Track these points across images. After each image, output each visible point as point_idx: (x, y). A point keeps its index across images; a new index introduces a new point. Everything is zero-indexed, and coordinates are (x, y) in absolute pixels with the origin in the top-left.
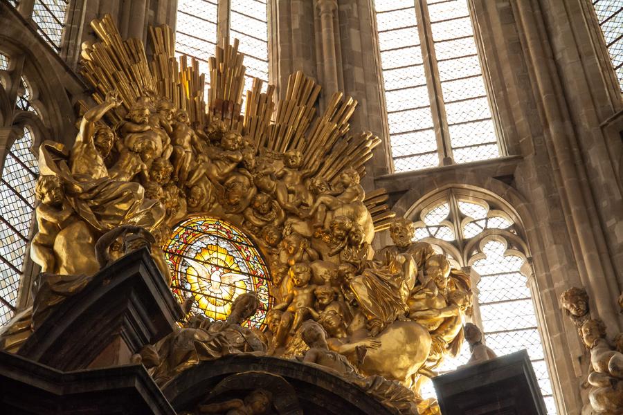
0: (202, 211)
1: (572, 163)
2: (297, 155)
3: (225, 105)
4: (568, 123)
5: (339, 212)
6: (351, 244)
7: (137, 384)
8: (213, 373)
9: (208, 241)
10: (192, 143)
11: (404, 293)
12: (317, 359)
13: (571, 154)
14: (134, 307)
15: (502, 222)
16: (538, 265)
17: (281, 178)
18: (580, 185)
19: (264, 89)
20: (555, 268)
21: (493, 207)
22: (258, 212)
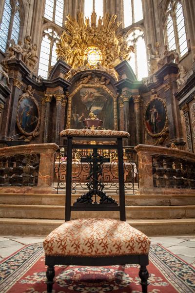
0: (90, 46)
1: (152, 18)
2: (105, 31)
3: (93, 24)
4: (152, 8)
5: (111, 40)
6: (113, 45)
7: (60, 80)
8: (79, 75)
9: (92, 51)
10: (85, 34)
11: (119, 53)
12: (98, 68)
13: (152, 15)
14: (61, 68)
15: (142, 33)
16: (146, 41)
17: (103, 36)
18: (152, 22)
19: (101, 19)
20: (148, 40)
21: (140, 30)
22: (99, 43)
